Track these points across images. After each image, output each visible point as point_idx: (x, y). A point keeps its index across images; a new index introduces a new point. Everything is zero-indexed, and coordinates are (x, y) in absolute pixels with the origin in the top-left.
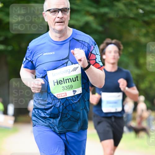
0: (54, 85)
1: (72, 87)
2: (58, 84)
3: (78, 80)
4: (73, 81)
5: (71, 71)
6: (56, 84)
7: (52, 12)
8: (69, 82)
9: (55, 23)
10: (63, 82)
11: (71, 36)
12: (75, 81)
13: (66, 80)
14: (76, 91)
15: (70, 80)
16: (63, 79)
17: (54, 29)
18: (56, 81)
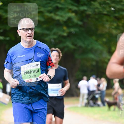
0: (25, 74)
1: (35, 76)
2: (27, 74)
3: (39, 72)
4: (36, 72)
5: (35, 66)
6: (25, 73)
7: (25, 30)
8: (33, 73)
9: (27, 37)
10: (30, 73)
11: (36, 45)
12: (37, 72)
13: (32, 71)
14: (38, 79)
15: (34, 71)
16: (30, 71)
17: (25, 41)
18: (26, 72)
